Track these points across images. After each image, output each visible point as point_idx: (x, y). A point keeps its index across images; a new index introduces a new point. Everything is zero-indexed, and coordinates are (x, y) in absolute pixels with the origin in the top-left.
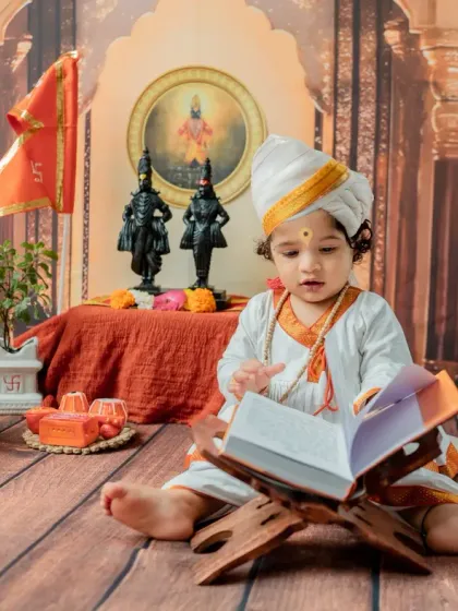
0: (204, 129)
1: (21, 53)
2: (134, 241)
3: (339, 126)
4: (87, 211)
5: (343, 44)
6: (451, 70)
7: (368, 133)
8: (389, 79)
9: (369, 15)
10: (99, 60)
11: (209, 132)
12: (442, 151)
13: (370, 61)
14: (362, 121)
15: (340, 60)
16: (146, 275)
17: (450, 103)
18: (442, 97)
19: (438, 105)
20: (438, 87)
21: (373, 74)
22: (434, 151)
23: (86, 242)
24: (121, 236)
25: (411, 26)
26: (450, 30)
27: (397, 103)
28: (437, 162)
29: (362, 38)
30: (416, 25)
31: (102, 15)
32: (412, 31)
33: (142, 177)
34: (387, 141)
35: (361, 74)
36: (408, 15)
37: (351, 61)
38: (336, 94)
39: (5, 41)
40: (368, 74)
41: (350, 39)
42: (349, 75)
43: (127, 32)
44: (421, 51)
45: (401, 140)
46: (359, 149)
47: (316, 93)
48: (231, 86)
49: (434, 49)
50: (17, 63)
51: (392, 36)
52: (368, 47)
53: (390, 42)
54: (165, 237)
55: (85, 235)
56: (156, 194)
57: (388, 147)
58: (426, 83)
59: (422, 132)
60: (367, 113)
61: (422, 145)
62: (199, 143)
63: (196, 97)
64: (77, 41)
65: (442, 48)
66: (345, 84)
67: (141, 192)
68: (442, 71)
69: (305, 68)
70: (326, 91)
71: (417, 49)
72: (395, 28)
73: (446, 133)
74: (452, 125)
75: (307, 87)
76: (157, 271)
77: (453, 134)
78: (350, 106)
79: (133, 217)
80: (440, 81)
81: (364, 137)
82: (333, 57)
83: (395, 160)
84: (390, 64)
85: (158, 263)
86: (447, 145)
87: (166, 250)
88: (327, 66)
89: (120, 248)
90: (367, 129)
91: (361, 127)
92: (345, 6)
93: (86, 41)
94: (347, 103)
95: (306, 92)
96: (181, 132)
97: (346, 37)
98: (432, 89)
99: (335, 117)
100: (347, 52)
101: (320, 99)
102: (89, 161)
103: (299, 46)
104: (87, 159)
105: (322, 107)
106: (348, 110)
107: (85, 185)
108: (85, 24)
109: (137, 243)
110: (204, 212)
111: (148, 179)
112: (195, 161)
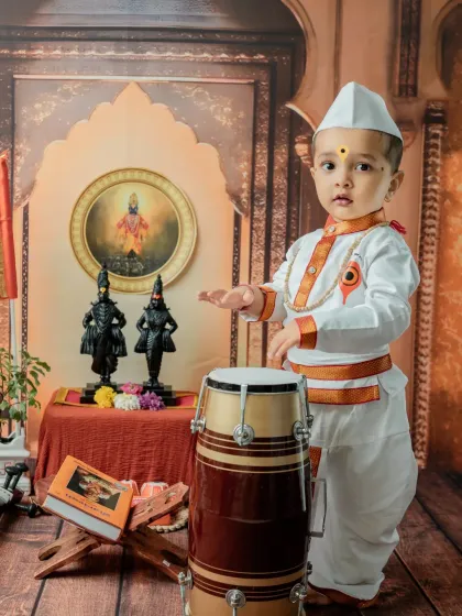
0: (141, 223)
2: (95, 345)
3: (255, 225)
4: (26, 295)
5: (260, 156)
7: (281, 232)
8: (299, 184)
9: (283, 131)
10: (37, 157)
11: (146, 227)
13: (282, 170)
14: (275, 221)
15: (256, 169)
16: (104, 374)
21: (285, 181)
23: (25, 322)
24: (84, 341)
27: (304, 205)
29: (276, 150)
31: (41, 117)
33: (103, 290)
35: (275, 182)
37: (266, 171)
38: (252, 199)
40: (280, 181)
41: (265, 151)
42: (265, 183)
43: (63, 135)
46: (273, 245)
47: (235, 197)
48: (159, 182)
51: (301, 149)
52: (281, 159)
53: (300, 153)
54: (123, 343)
55: (24, 316)
56: (113, 304)
60: (279, 215)
62: (136, 236)
63: (134, 195)
64: (16, 140)
66: (261, 190)
67: (101, 302)
69: (225, 175)
70: (244, 196)
72: (304, 142)
75: (228, 191)
76: (113, 370)
78: (265, 208)
79: (93, 323)
81: (277, 235)
82: (250, 167)
84: (299, 172)
87: (124, 354)
88: (245, 174)
89: (83, 351)
90: (279, 228)
91: (274, 227)
92: (262, 123)
93: (25, 140)
94: (262, 206)
95: (227, 195)
96: (120, 226)
97: (262, 150)
99: (252, 218)
100: (262, 163)
101: (238, 202)
102: (27, 250)
103: (221, 157)
104: (25, 247)
105: (241, 210)
106: (263, 212)
107: (24, 271)
108: (23, 125)
109: (98, 348)
110: (158, 322)
111: (106, 291)
112: (132, 252)
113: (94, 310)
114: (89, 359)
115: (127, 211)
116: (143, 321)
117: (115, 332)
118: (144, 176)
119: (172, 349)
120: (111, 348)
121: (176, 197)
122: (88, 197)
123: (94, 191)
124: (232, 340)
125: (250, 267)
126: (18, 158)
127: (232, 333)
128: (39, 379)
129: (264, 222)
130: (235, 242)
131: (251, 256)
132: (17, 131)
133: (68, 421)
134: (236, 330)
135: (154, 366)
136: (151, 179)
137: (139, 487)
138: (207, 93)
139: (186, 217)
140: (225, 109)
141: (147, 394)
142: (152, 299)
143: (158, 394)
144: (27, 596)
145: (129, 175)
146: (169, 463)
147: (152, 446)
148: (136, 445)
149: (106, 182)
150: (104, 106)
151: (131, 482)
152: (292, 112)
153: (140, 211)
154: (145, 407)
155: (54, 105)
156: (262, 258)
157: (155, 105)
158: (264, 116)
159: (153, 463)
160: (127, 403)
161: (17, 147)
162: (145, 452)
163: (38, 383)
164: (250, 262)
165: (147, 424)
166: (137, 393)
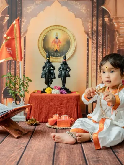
0: (59, 41)
1: (6, 20)
2: (46, 75)
3: (93, 42)
4: (25, 63)
5: (94, 21)
6: (121, 27)
8: (106, 30)
9: (101, 14)
10: (28, 23)
11: (61, 42)
12: (119, 48)
13: (101, 25)
14: (99, 40)
15: (93, 25)
17: (121, 36)
18: (119, 34)
19: (118, 36)
20: (118, 32)
21: (102, 29)
22: (117, 48)
24: (42, 74)
25: (111, 16)
26: (120, 17)
27: (108, 36)
28: (118, 50)
29: (99, 20)
30: (112, 17)
31: (29, 11)
32: (111, 18)
33: (48, 58)
34: (105, 46)
35: (99, 29)
36: (110, 14)
37: (96, 26)
38: (92, 34)
39: (1, 16)
40: (100, 29)
41: (96, 20)
42: (96, 29)
43: (36, 16)
44: (114, 23)
45: (109, 45)
46: (98, 47)
47: (87, 33)
48: (64, 29)
49: (117, 22)
50: (4, 22)
51: (106, 19)
52: (100, 22)
53: (106, 21)
54: (54, 74)
55: (24, 70)
56: (51, 63)
57: (106, 47)
58: (115, 31)
59: (114, 43)
60: (100, 39)
61: (114, 46)
62: (58, 45)
63: (57, 33)
64: (22, 18)
65: (118, 22)
66: (95, 31)
68: (118, 28)
69: (84, 27)
70: (90, 33)
71: (112, 22)
72: (107, 17)
73: (120, 43)
74: (121, 41)
75: (85, 32)
76: (51, 83)
77: (122, 43)
78: (96, 37)
79: (45, 69)
80: (118, 30)
81: (100, 45)
82: (91, 25)
83: (107, 50)
84: (106, 26)
85: (52, 81)
86: (120, 46)
87: (55, 78)
88: (90, 27)
89: (42, 77)
90: (100, 42)
91: (99, 42)
93: (25, 18)
94: (95, 36)
95: (84, 33)
96: (53, 42)
97: (95, 20)
98: (116, 32)
99: (92, 39)
100: (95, 23)
101: (88, 35)
102: (25, 50)
103: (83, 21)
104: (25, 49)
105: (89, 37)
106: (95, 38)
107: (24, 56)
108: (24, 13)
109: (47, 76)
110: (65, 68)
111: (49, 59)
112: (57, 50)
113: (45, 65)
114: (44, 80)
115: (55, 38)
116: (60, 68)
117: (52, 71)
118: (60, 28)
119: (69, 76)
120: (51, 76)
121: (70, 33)
122: (43, 34)
123: (45, 32)
124: (87, 76)
125: (92, 54)
126: (23, 23)
127: (87, 74)
128: (28, 85)
129: (96, 41)
130: (87, 47)
131: (92, 51)
132: (22, 15)
133: (37, 97)
134: (88, 73)
135: (64, 82)
136: (62, 28)
137: (60, 117)
138: (78, 3)
139: (73, 40)
140: (84, 8)
141: (62, 90)
142: (63, 61)
143: (65, 90)
144: (24, 144)
145: (55, 27)
146: (69, 110)
147: (64, 104)
148: (59, 104)
149: (49, 29)
150: (48, 7)
151: (57, 115)
152: (103, 9)
153: (59, 38)
154: (61, 93)
155: (33, 7)
156: (95, 51)
157: (63, 7)
158: (95, 10)
159: (64, 110)
160: (56, 92)
161: (22, 19)
162: (61, 107)
163: (28, 86)
164: (92, 53)
165: (62, 98)
166: (59, 89)
